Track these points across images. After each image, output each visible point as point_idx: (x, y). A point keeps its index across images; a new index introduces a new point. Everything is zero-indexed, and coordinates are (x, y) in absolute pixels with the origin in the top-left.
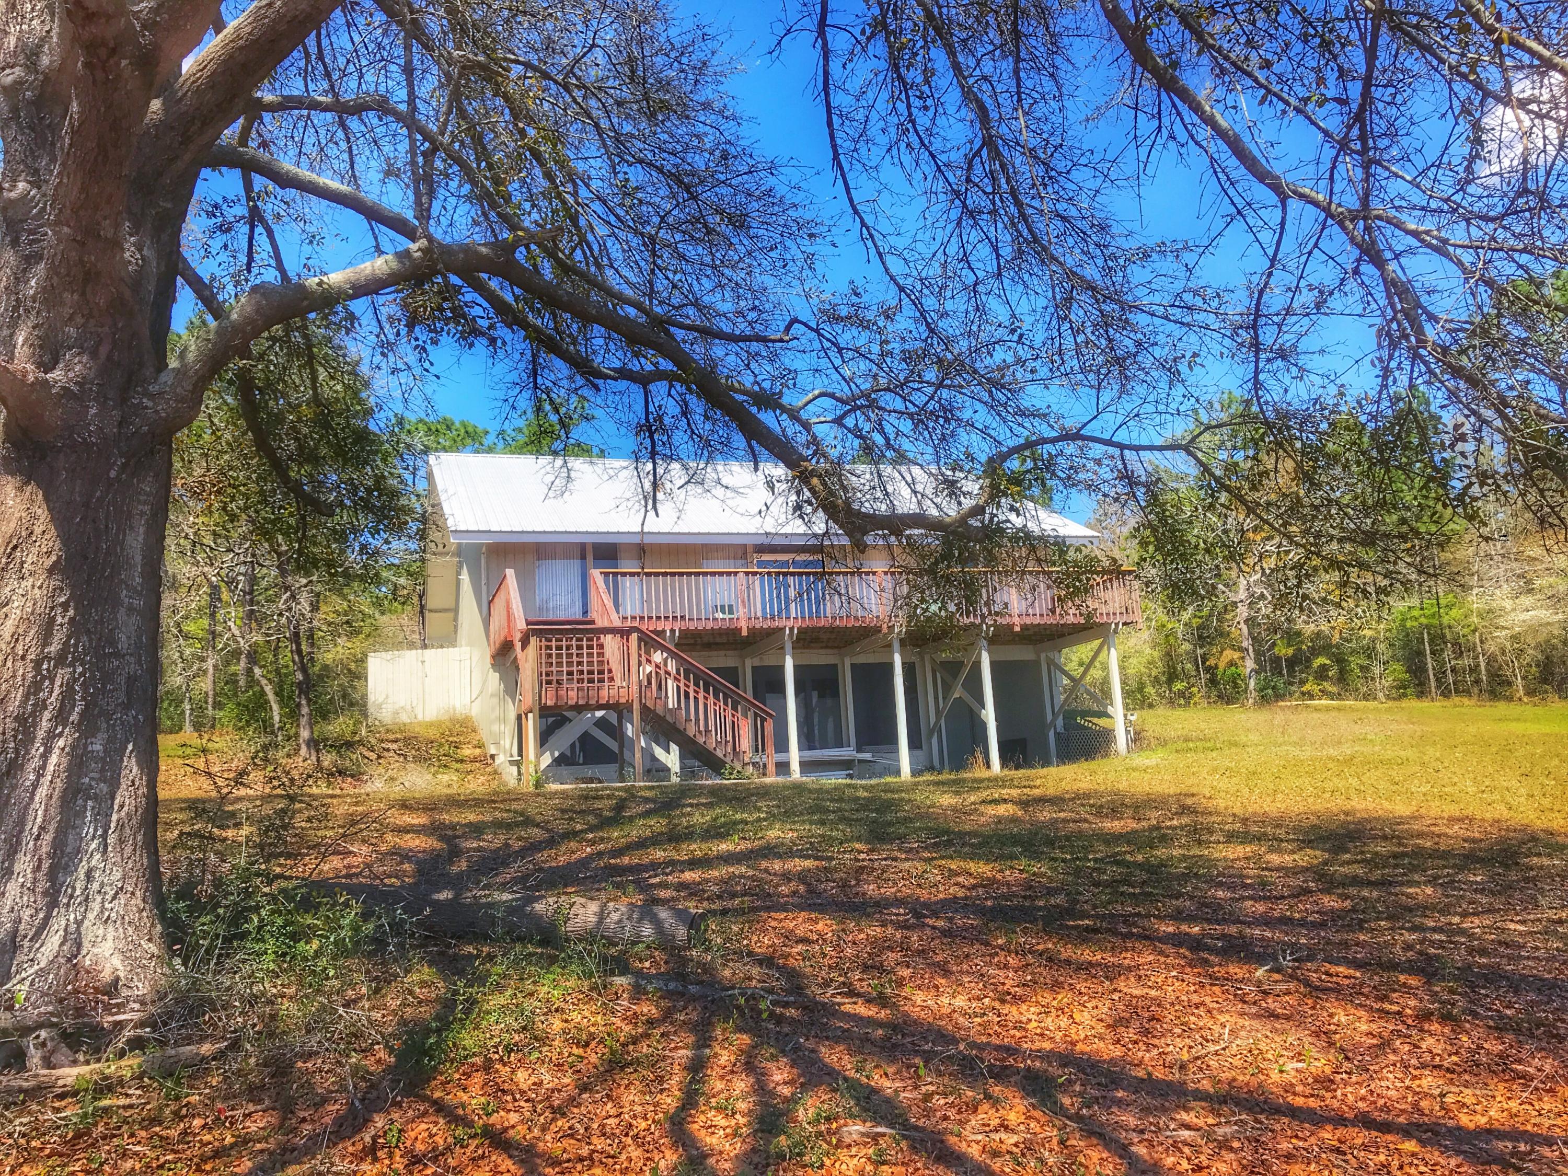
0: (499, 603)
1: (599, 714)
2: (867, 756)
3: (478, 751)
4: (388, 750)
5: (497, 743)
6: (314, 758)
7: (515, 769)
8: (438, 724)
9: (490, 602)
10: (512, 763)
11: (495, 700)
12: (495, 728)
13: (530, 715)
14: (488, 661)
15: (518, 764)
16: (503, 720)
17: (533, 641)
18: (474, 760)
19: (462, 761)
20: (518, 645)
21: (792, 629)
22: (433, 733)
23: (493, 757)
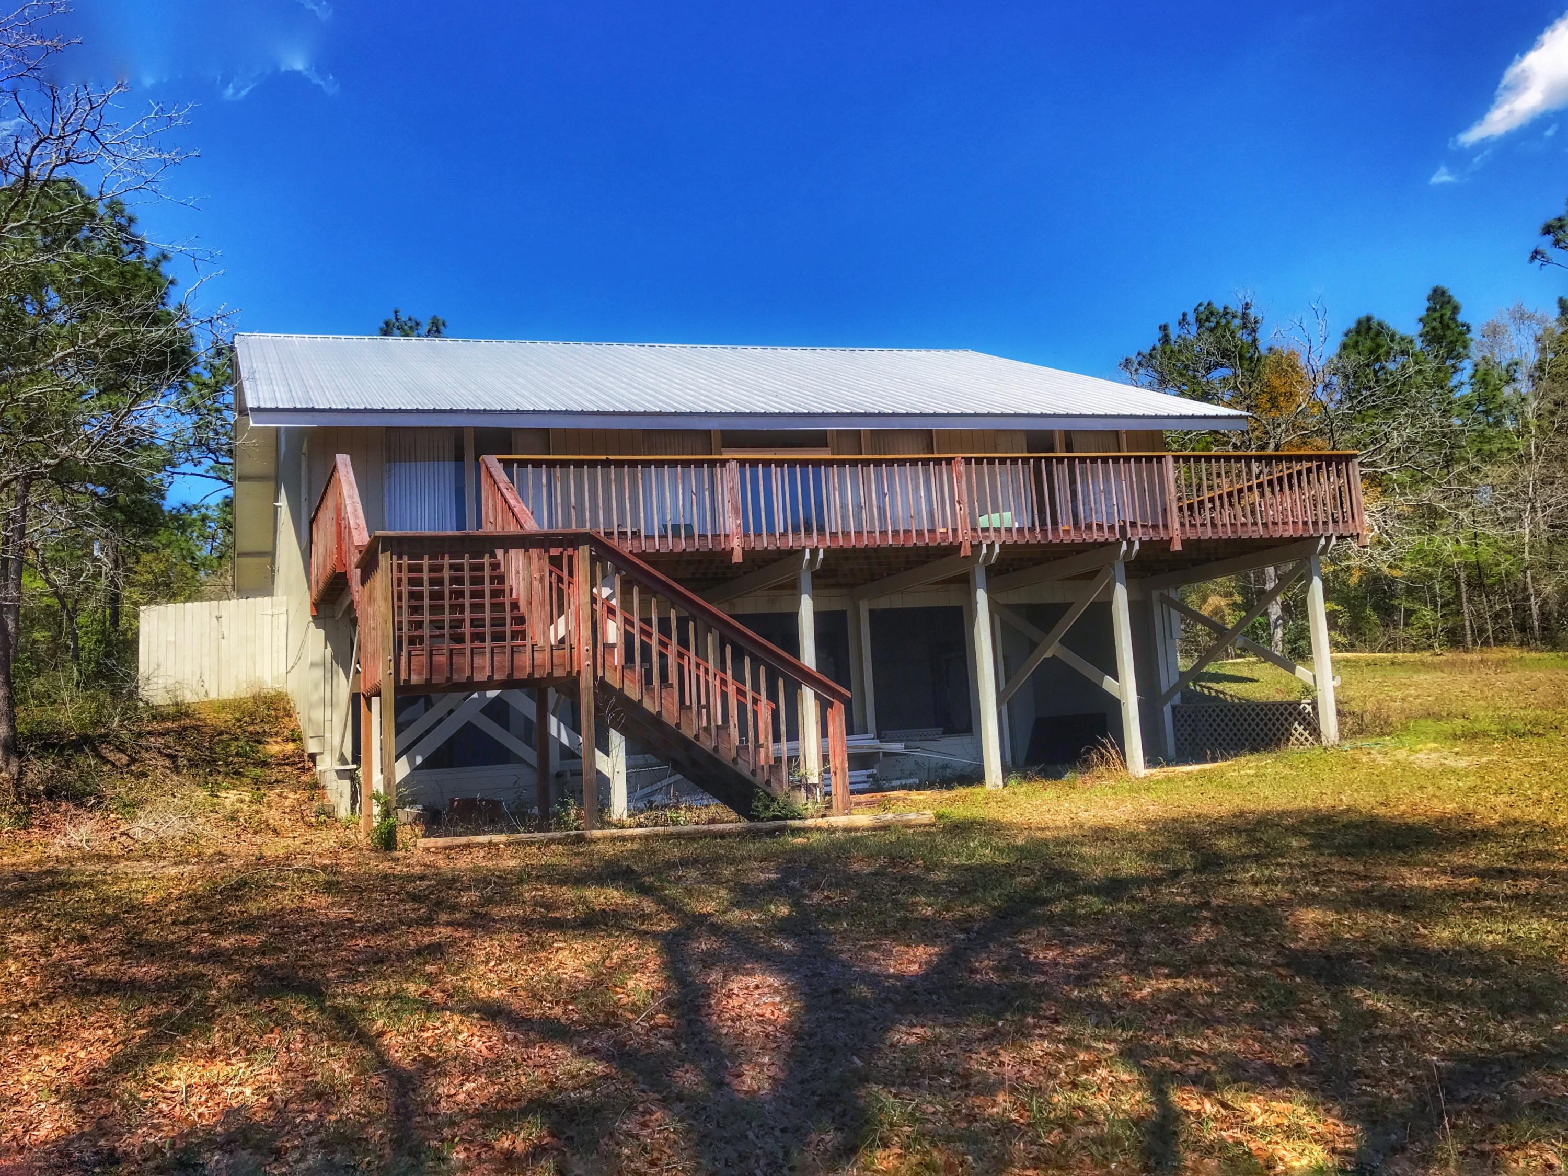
0: (326, 516)
1: (491, 694)
2: (898, 747)
3: (291, 746)
4: (148, 749)
5: (320, 737)
6: (14, 769)
7: (346, 784)
8: (236, 705)
9: (312, 521)
10: (341, 774)
11: (318, 673)
12: (318, 715)
13: (375, 701)
14: (307, 611)
15: (351, 776)
16: (329, 703)
17: (385, 561)
18: (285, 761)
19: (265, 764)
20: (355, 575)
21: (814, 552)
22: (226, 719)
23: (312, 757)
